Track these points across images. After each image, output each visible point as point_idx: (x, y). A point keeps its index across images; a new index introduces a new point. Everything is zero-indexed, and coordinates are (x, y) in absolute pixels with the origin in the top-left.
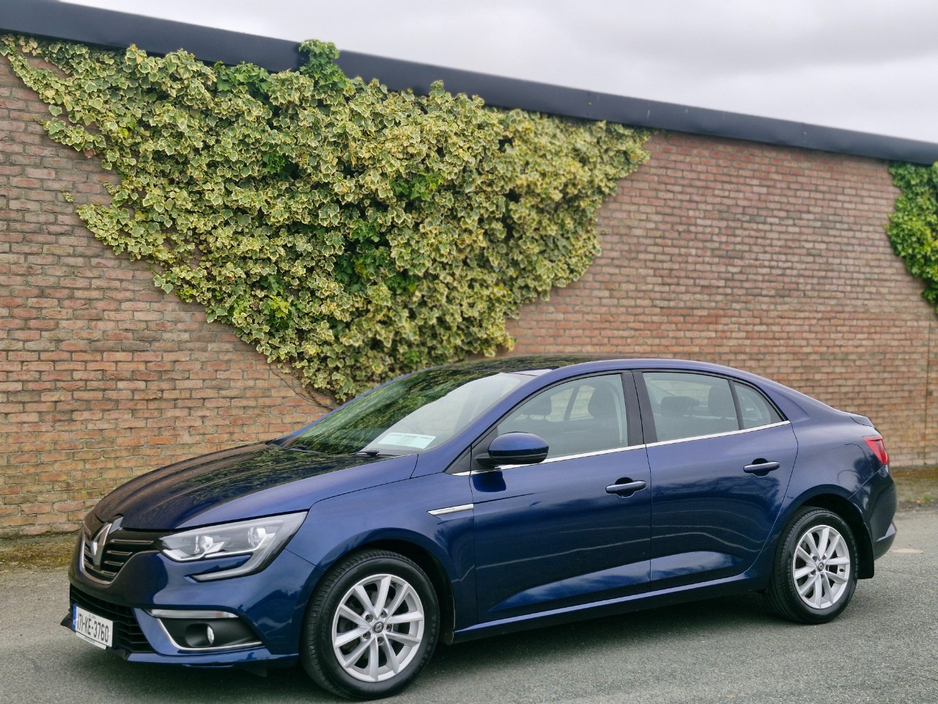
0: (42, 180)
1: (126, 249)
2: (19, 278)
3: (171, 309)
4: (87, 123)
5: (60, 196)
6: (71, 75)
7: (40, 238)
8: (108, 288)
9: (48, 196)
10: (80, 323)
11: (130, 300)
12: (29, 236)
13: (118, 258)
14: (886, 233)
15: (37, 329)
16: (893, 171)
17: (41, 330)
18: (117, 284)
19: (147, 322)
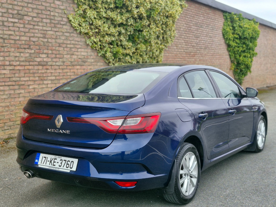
0: (59, 5)
1: (80, 31)
2: (54, 40)
5: (63, 11)
7: (59, 26)
8: (75, 44)
9: (60, 11)
10: (69, 56)
11: (80, 48)
12: (56, 25)
13: (77, 34)
14: (222, 32)
16: (224, 14)
17: (59, 58)
18: (77, 43)
19: (84, 55)
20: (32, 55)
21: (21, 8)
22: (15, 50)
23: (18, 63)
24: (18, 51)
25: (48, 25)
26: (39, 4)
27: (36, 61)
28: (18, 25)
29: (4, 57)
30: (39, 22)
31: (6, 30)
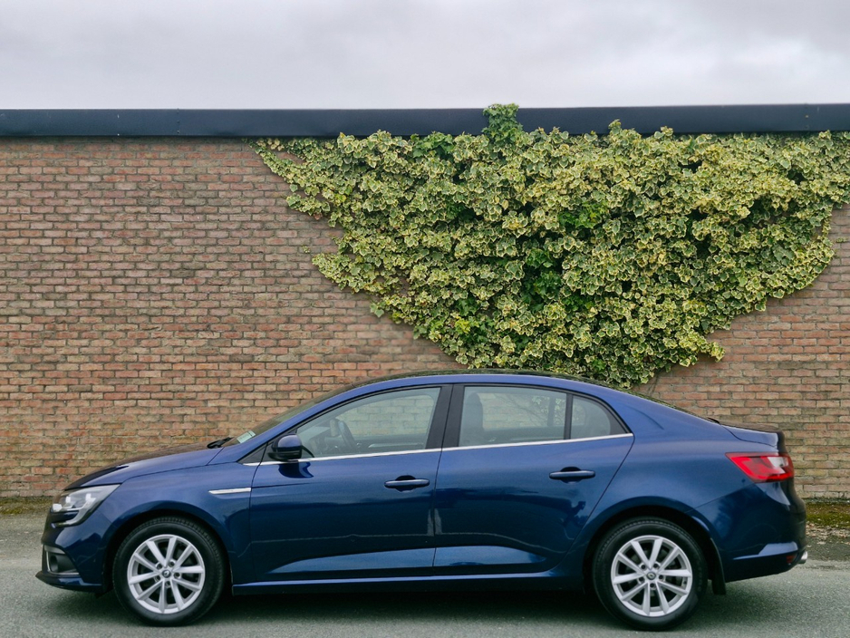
0: (287, 239)
1: (347, 285)
2: (272, 310)
3: (386, 329)
4: (315, 194)
5: (301, 248)
6: (305, 161)
7: (287, 281)
8: (337, 315)
9: (293, 250)
10: (316, 342)
11: (354, 323)
12: (279, 280)
13: (343, 292)
15: (285, 346)
17: (288, 347)
18: (344, 311)
19: (367, 339)
20: (213, 343)
21: (190, 256)
22: (174, 334)
23: (180, 358)
24: (181, 336)
25: (257, 281)
26: (234, 243)
27: (223, 354)
28: (182, 288)
29: (149, 348)
30: (233, 277)
31: (155, 301)
